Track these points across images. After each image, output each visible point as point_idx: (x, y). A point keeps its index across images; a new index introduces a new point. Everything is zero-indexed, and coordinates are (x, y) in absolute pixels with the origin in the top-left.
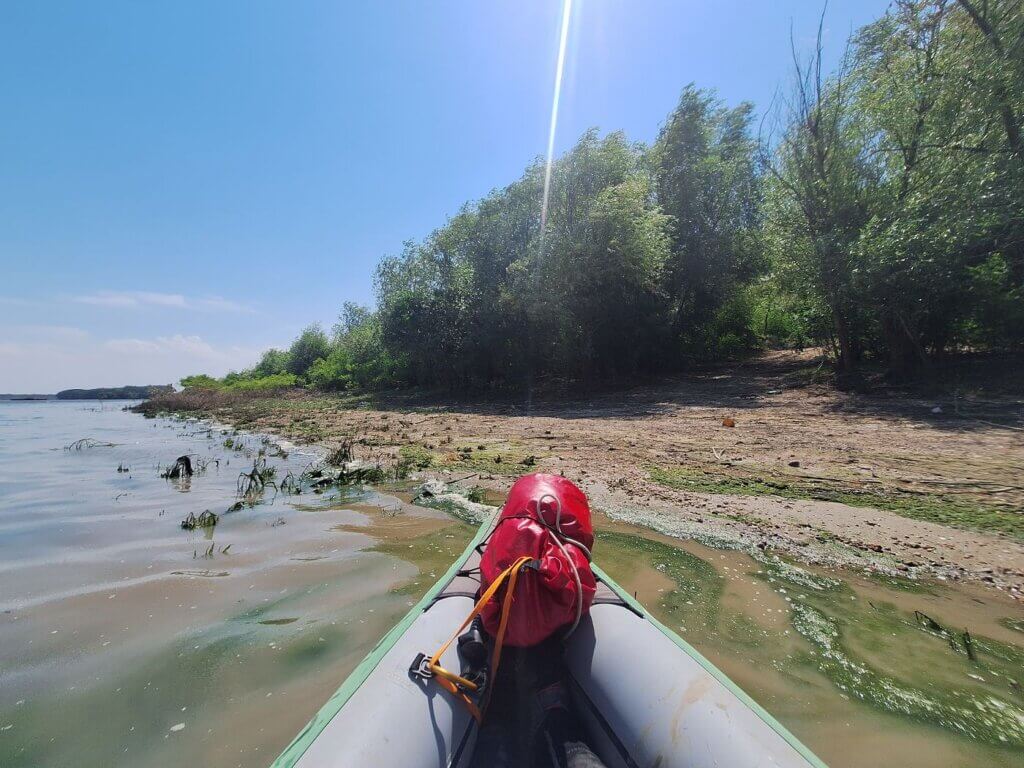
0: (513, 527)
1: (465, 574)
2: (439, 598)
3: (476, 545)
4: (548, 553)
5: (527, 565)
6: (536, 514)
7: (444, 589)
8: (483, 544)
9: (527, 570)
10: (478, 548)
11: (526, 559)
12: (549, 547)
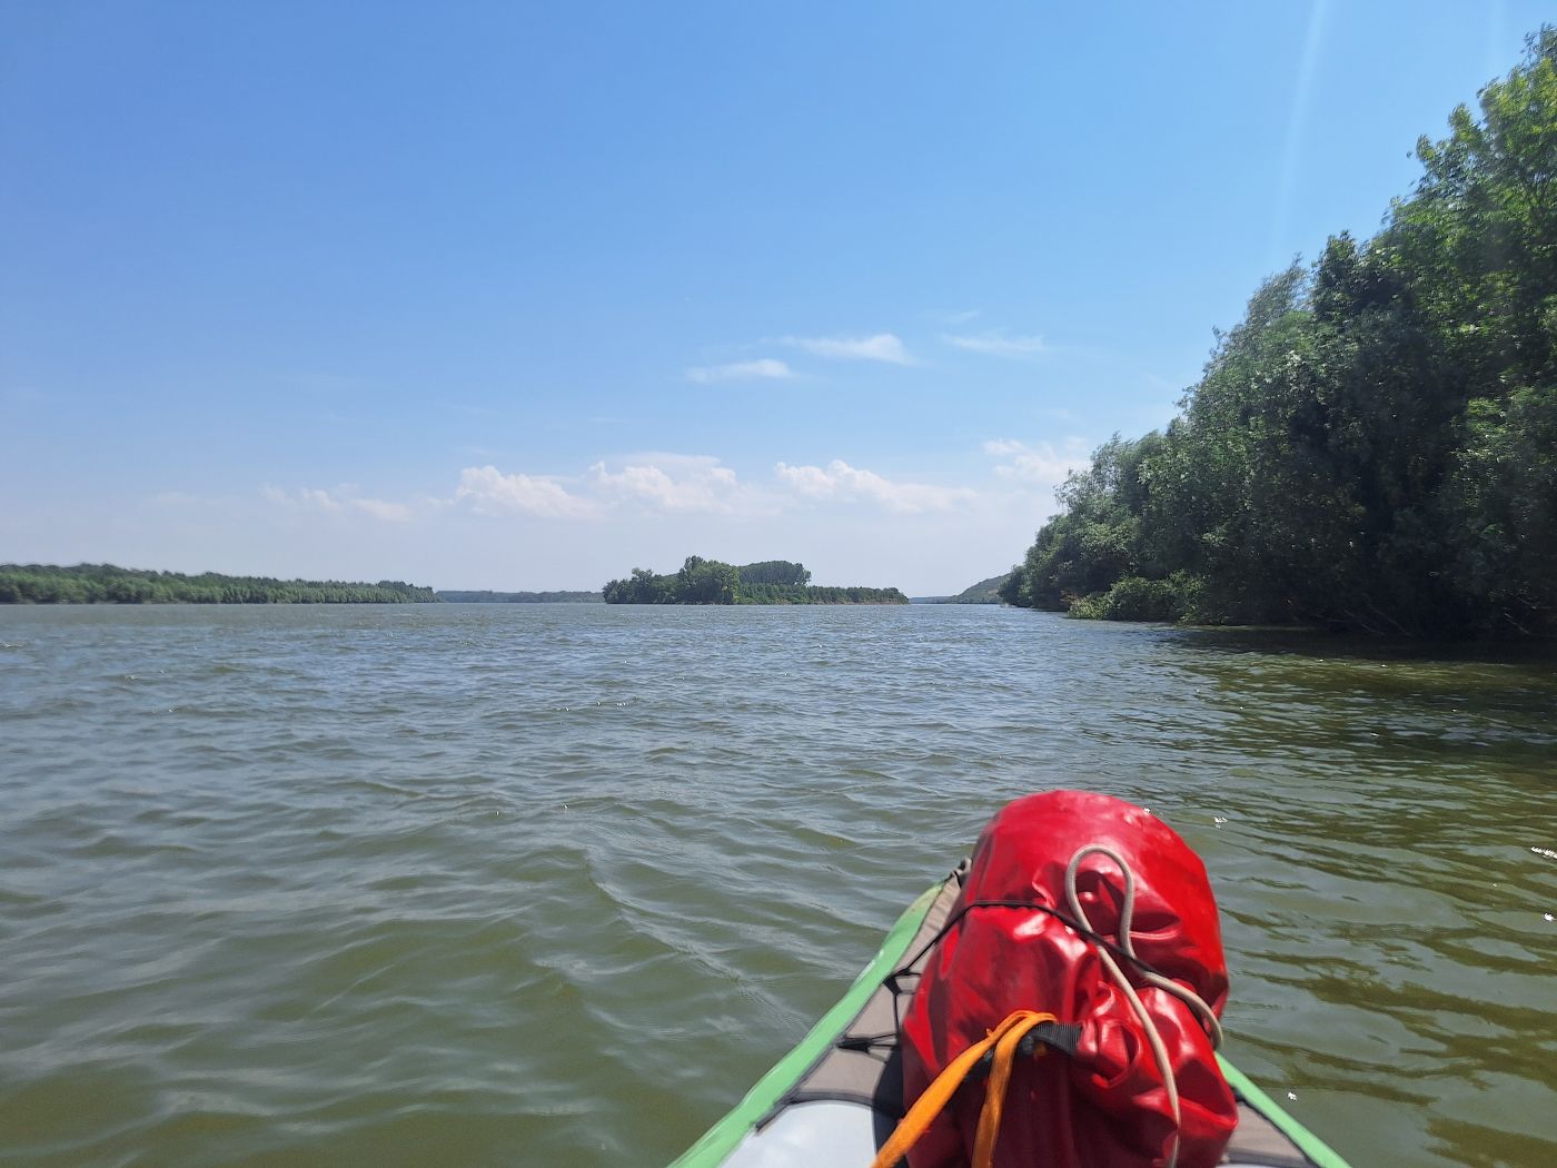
1: (859, 1045)
2: (793, 1099)
3: (885, 972)
4: (1101, 1010)
5: (1043, 1034)
6: (1063, 902)
7: (805, 1077)
8: (906, 972)
9: (1042, 1050)
10: (890, 982)
11: (1033, 1018)
12: (1102, 996)
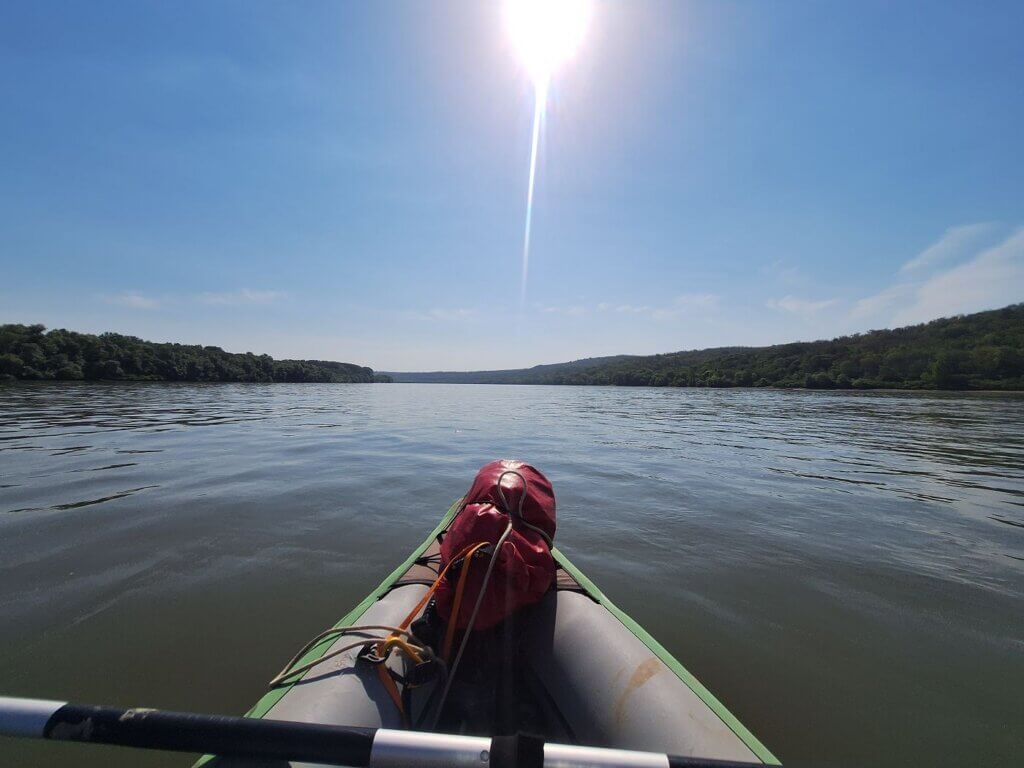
0: (474, 512)
1: (423, 561)
2: (394, 587)
3: (436, 534)
5: (482, 550)
6: (499, 500)
7: (399, 579)
8: (444, 533)
11: (480, 544)
